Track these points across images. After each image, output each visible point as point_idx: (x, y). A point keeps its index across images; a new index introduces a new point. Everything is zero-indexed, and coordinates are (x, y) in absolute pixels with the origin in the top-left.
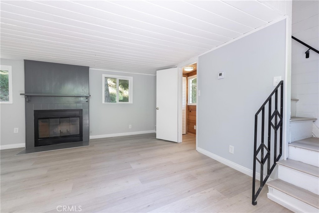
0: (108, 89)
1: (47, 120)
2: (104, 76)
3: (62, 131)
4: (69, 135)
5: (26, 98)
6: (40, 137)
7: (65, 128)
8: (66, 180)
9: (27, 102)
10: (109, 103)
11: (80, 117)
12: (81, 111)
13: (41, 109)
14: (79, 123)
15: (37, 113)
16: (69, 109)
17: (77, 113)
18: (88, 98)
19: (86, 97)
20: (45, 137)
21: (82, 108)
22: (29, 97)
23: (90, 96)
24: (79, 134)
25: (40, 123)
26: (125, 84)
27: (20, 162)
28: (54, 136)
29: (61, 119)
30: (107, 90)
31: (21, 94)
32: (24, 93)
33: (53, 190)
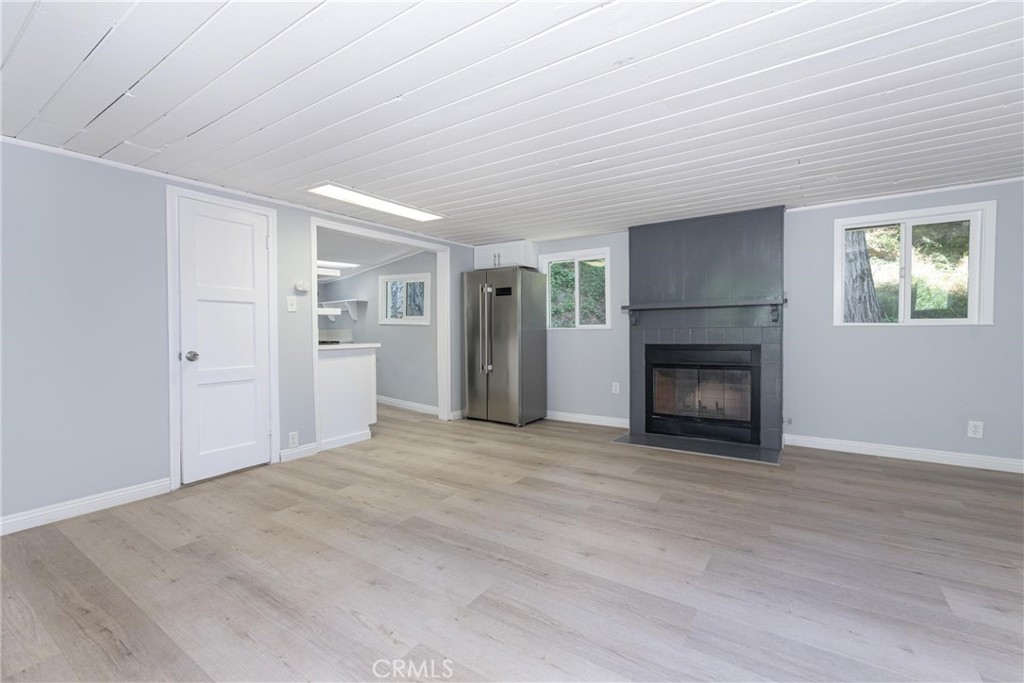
0: (869, 270)
1: (671, 370)
2: (840, 224)
3: (704, 404)
4: (721, 417)
5: (631, 316)
6: (656, 411)
7: (711, 398)
8: (696, 539)
9: (633, 325)
10: (873, 324)
11: (754, 370)
12: (756, 349)
13: (659, 342)
14: (749, 387)
15: (651, 349)
16: (724, 343)
17: (746, 356)
18: (780, 307)
19: (772, 305)
20: (667, 412)
21: (758, 342)
22: (637, 313)
23: (785, 301)
24: (749, 420)
25: (657, 377)
26: (950, 241)
27: (616, 457)
28: (684, 414)
29: (701, 371)
30: (866, 275)
31: (623, 308)
32: (628, 304)
33: (663, 550)
